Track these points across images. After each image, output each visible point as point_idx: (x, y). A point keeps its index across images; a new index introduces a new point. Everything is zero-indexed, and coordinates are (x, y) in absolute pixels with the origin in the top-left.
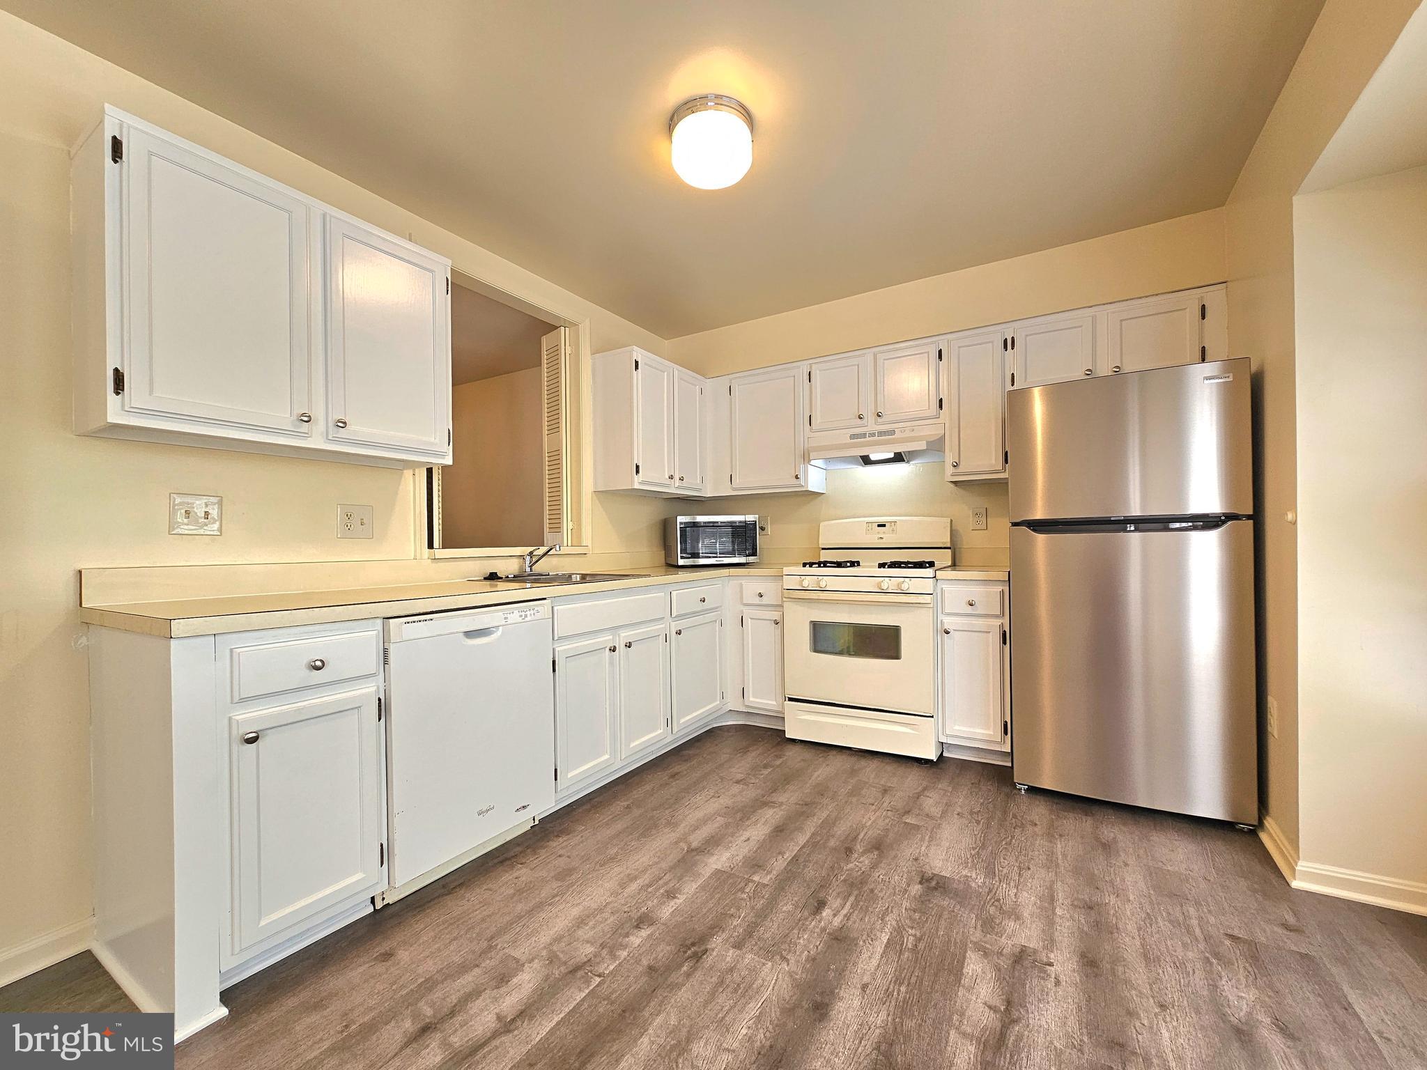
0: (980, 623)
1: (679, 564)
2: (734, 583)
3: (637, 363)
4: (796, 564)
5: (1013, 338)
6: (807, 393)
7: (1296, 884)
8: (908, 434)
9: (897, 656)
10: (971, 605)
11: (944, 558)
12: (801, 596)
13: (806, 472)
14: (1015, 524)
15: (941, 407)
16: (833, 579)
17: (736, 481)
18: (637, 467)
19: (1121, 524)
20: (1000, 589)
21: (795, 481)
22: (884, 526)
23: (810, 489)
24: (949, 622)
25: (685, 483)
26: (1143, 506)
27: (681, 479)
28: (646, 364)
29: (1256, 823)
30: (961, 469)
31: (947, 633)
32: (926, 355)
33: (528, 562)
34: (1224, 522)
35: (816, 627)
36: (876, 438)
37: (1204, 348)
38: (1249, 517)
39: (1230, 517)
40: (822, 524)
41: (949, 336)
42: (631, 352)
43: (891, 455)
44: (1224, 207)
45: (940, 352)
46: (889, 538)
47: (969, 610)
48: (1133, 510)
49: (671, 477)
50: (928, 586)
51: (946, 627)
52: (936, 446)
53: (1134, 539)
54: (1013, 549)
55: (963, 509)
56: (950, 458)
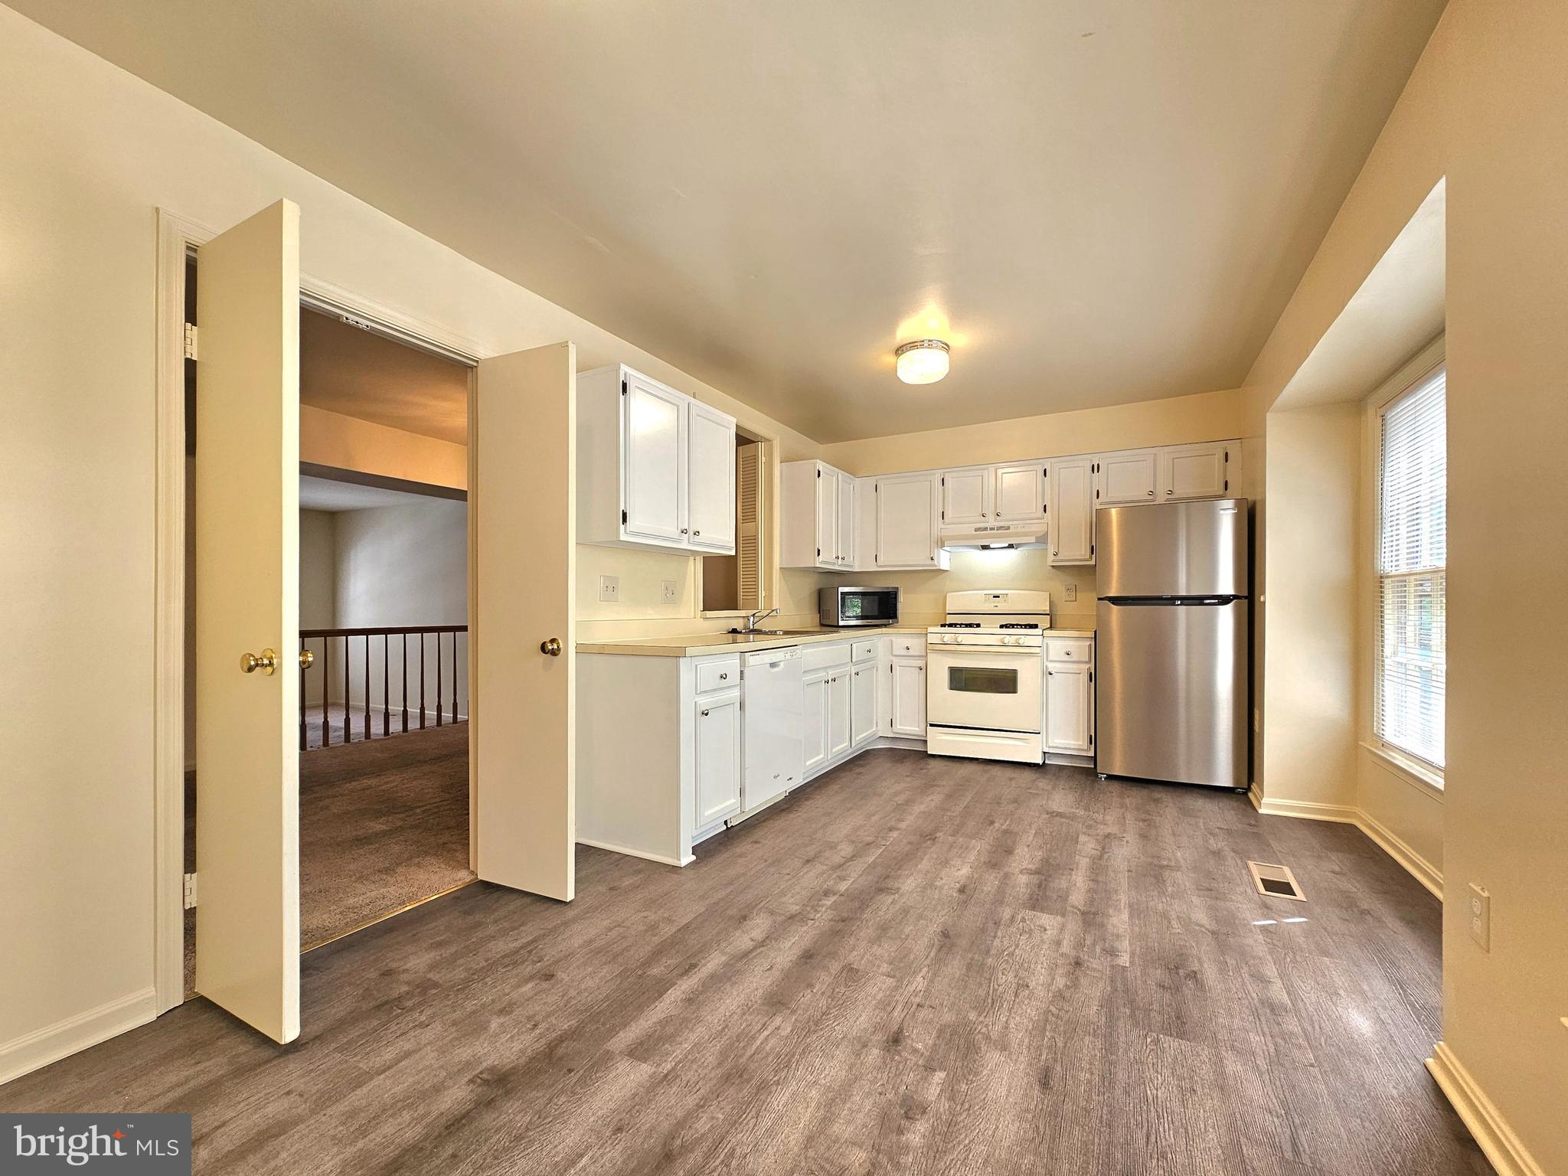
0: (1073, 667)
1: (840, 624)
2: (886, 639)
3: (819, 472)
4: (936, 625)
5: (1098, 464)
6: (941, 492)
7: (1261, 811)
8: (1020, 530)
9: (1015, 692)
10: (1068, 654)
11: (1044, 622)
12: (943, 649)
13: (939, 556)
14: (1100, 599)
15: (1045, 511)
16: (966, 636)
17: (881, 559)
18: (819, 550)
19: (1172, 600)
20: (1089, 643)
21: (930, 562)
22: (999, 597)
23: (941, 568)
24: (1052, 667)
25: (845, 562)
26: (1188, 590)
27: (843, 559)
28: (826, 473)
29: (1246, 787)
30: (1059, 557)
31: (1051, 674)
32: (1035, 472)
33: (751, 622)
34: (1232, 600)
35: (954, 671)
36: (995, 531)
37: (1226, 481)
38: (1246, 598)
39: (1235, 597)
40: (949, 595)
41: (1054, 460)
42: (815, 465)
43: (1007, 545)
44: (1240, 389)
45: (1045, 470)
46: (1002, 606)
47: (1067, 658)
48: (1180, 590)
49: (837, 558)
50: (1037, 641)
51: (1050, 670)
52: (1042, 540)
53: (1182, 610)
54: (1098, 616)
55: (1059, 586)
56: (1051, 549)
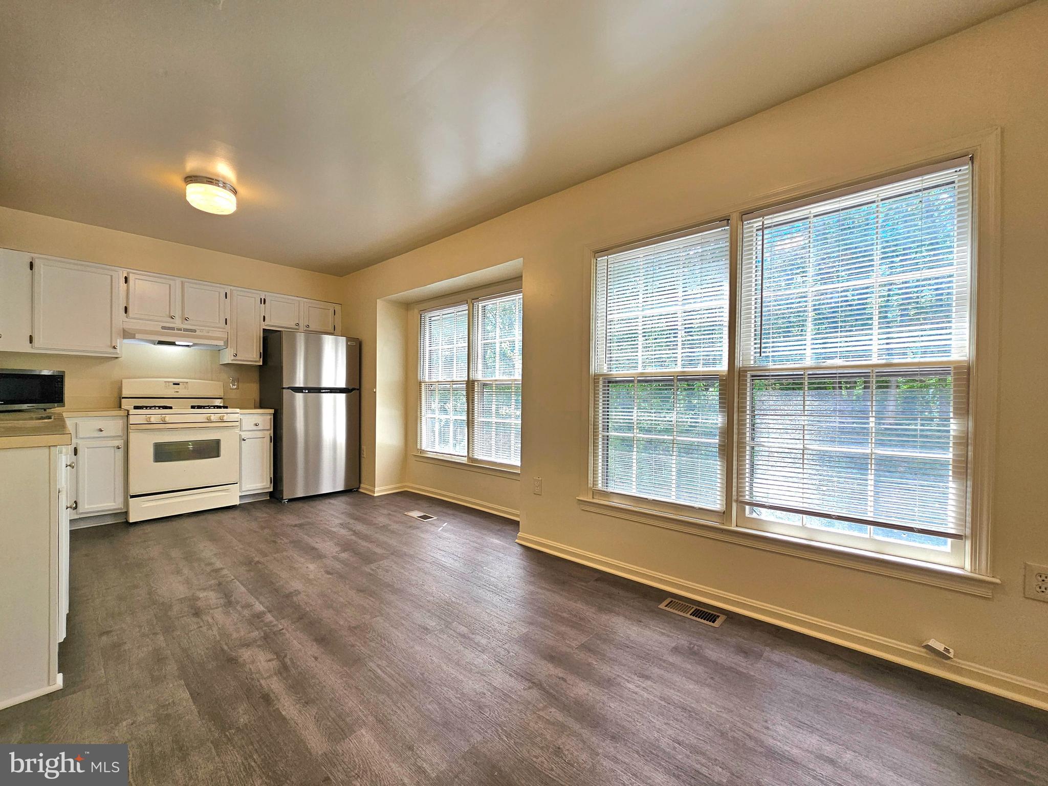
0: (260, 434)
2: (72, 422)
5: (264, 299)
6: (124, 289)
7: (375, 495)
8: (205, 334)
9: (218, 456)
10: (256, 425)
13: (122, 345)
15: (226, 323)
17: (39, 341)
19: (319, 390)
20: (269, 418)
21: (113, 350)
22: (179, 384)
29: (358, 487)
30: (237, 358)
31: (244, 440)
32: (218, 293)
34: (346, 391)
35: (156, 445)
36: (182, 332)
37: (335, 326)
38: (356, 390)
40: (124, 381)
41: (232, 287)
45: (226, 294)
47: (255, 428)
50: (236, 417)
51: (244, 437)
55: (226, 378)
